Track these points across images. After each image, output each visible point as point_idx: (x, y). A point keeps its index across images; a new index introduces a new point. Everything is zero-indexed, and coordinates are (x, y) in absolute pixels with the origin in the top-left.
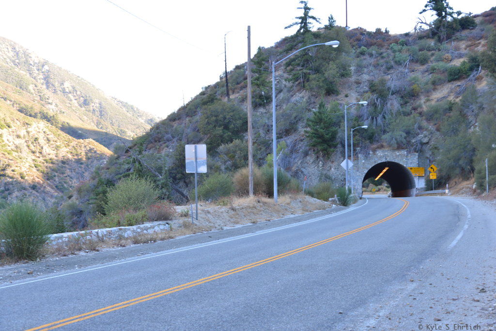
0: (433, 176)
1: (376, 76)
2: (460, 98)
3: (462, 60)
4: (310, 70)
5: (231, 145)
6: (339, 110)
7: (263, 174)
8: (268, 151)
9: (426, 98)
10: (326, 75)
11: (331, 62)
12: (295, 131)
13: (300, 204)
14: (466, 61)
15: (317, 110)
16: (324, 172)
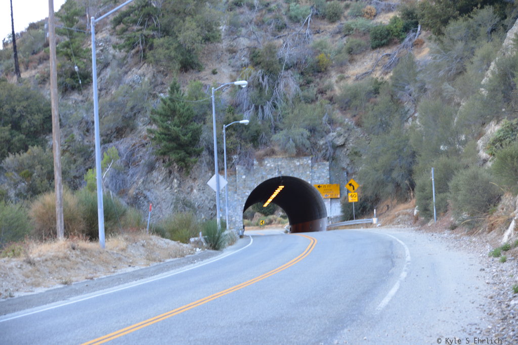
0: (353, 198)
1: (261, 40)
2: (391, 74)
3: (391, 15)
4: (153, 30)
5: (25, 155)
6: (203, 95)
7: (80, 202)
8: (89, 164)
9: (339, 75)
10: (181, 39)
11: (187, 18)
12: (132, 130)
13: (142, 250)
14: (398, 16)
15: (168, 95)
16: (182, 196)
